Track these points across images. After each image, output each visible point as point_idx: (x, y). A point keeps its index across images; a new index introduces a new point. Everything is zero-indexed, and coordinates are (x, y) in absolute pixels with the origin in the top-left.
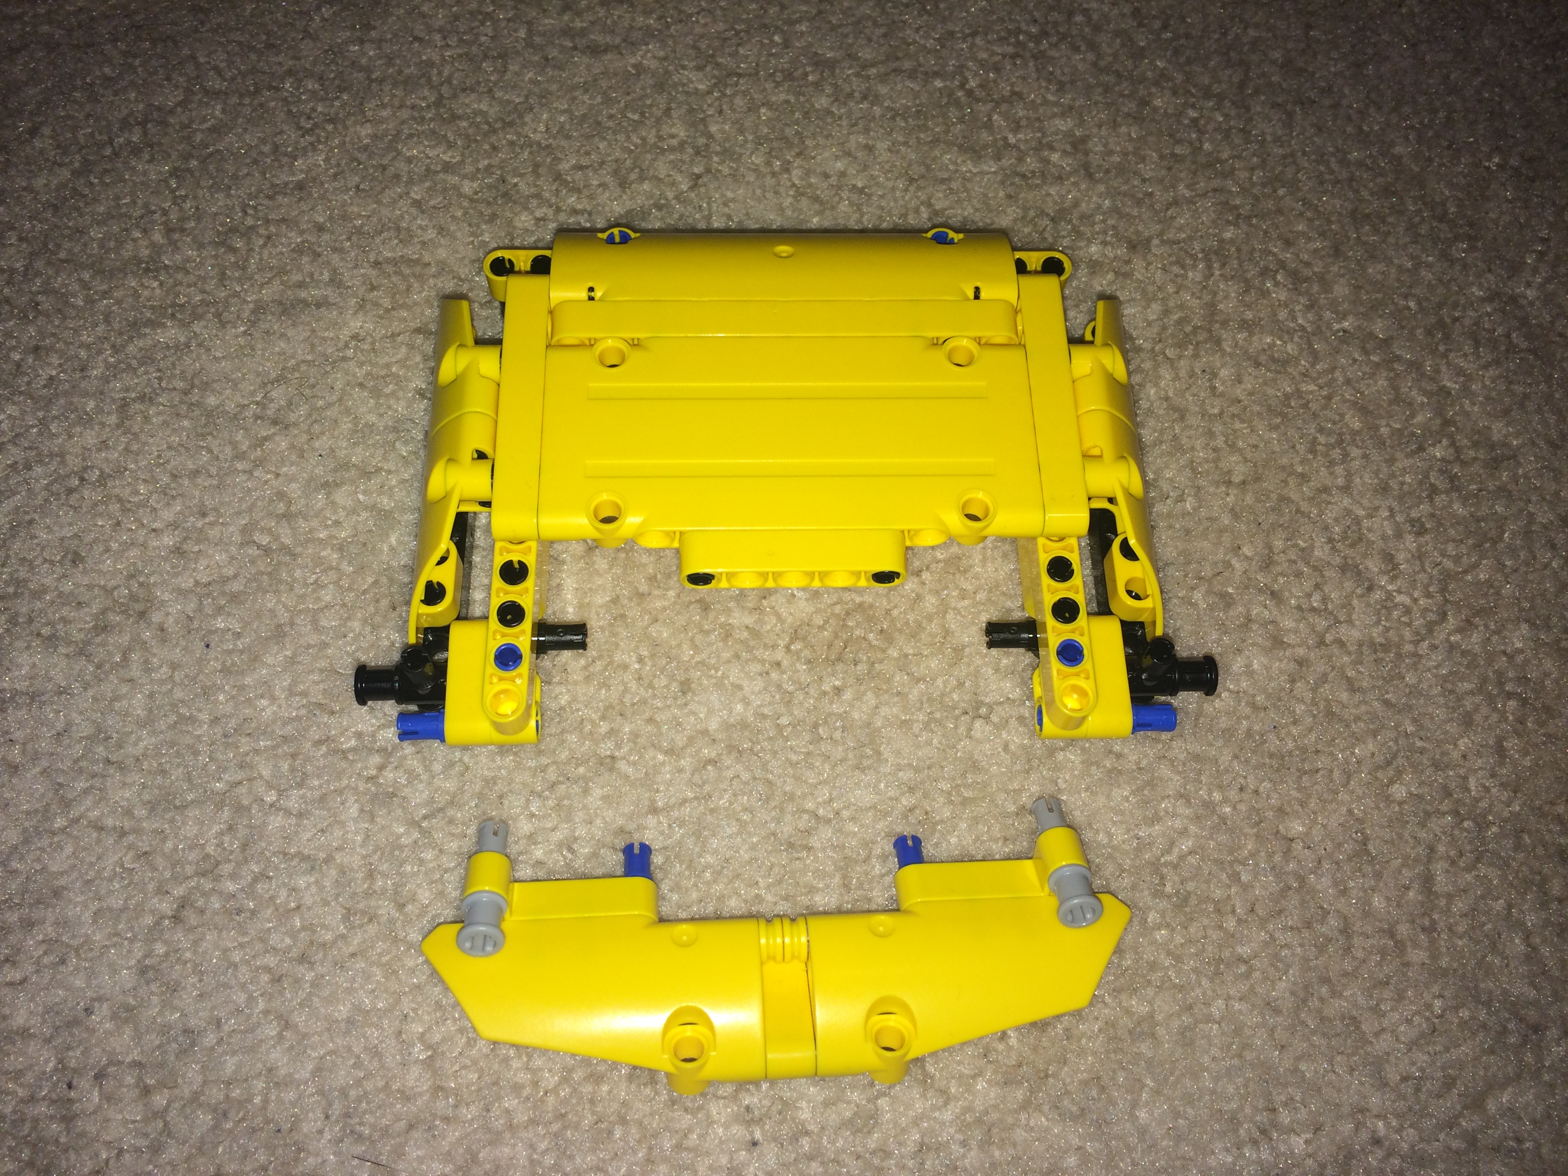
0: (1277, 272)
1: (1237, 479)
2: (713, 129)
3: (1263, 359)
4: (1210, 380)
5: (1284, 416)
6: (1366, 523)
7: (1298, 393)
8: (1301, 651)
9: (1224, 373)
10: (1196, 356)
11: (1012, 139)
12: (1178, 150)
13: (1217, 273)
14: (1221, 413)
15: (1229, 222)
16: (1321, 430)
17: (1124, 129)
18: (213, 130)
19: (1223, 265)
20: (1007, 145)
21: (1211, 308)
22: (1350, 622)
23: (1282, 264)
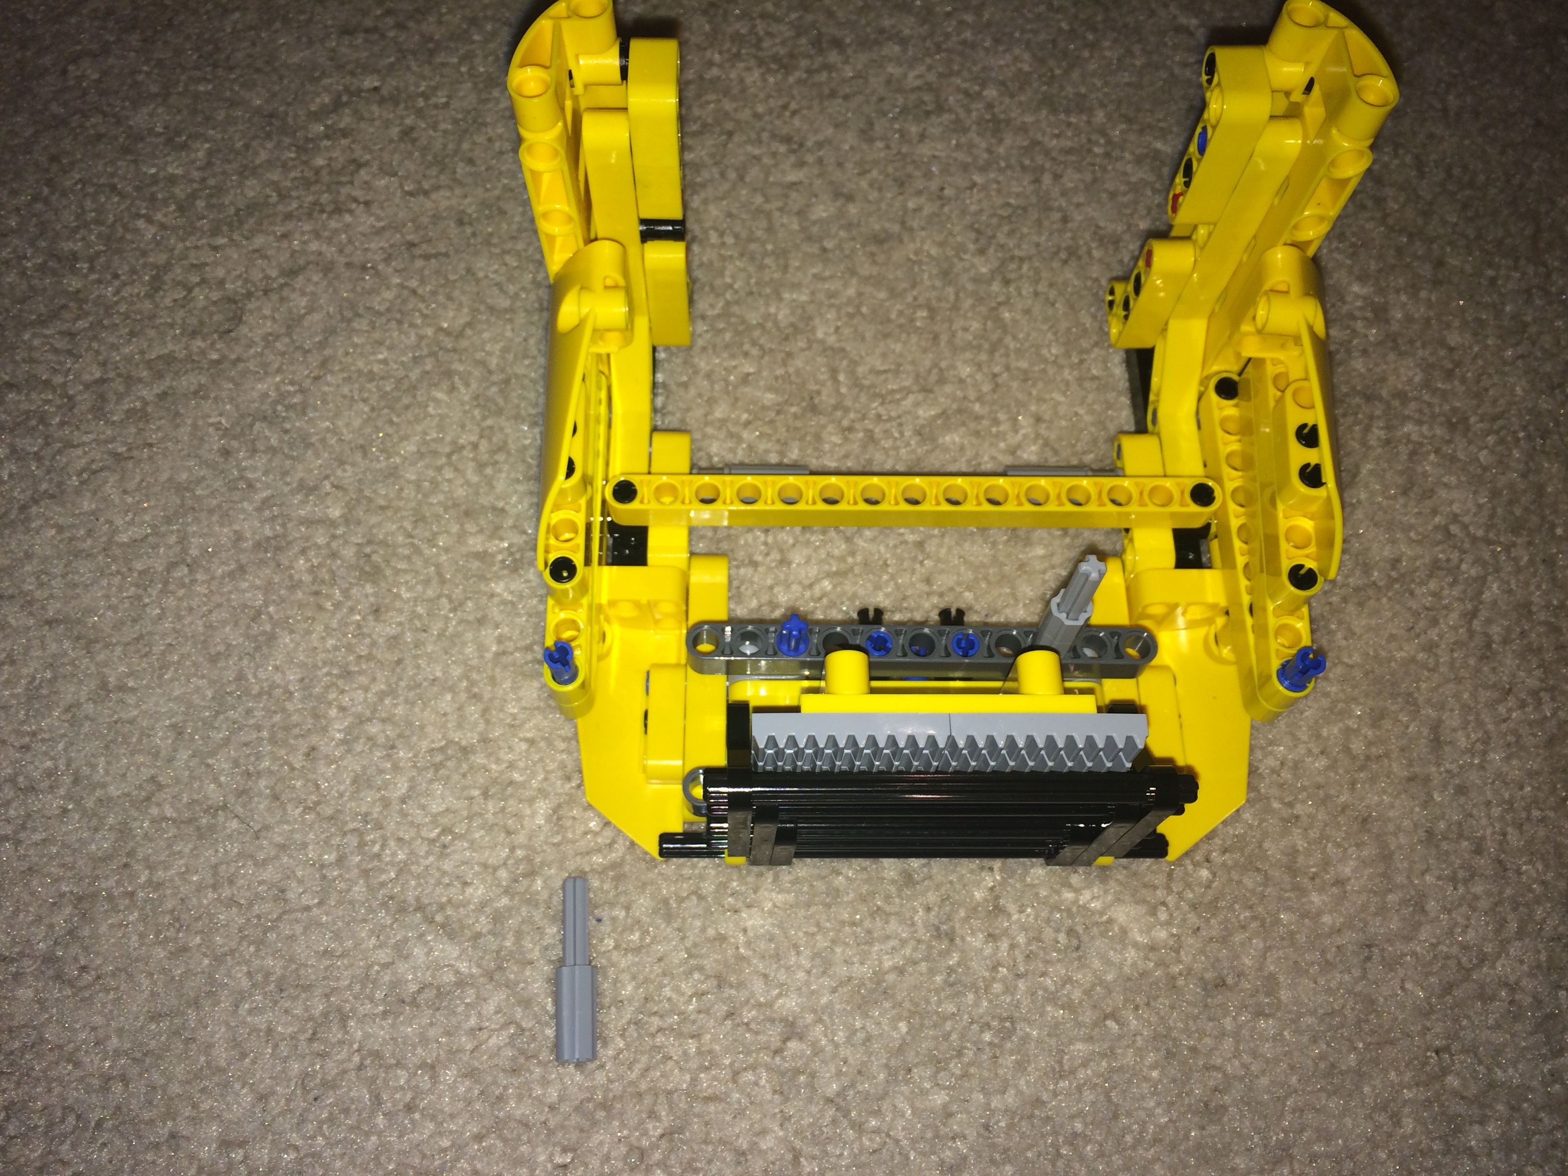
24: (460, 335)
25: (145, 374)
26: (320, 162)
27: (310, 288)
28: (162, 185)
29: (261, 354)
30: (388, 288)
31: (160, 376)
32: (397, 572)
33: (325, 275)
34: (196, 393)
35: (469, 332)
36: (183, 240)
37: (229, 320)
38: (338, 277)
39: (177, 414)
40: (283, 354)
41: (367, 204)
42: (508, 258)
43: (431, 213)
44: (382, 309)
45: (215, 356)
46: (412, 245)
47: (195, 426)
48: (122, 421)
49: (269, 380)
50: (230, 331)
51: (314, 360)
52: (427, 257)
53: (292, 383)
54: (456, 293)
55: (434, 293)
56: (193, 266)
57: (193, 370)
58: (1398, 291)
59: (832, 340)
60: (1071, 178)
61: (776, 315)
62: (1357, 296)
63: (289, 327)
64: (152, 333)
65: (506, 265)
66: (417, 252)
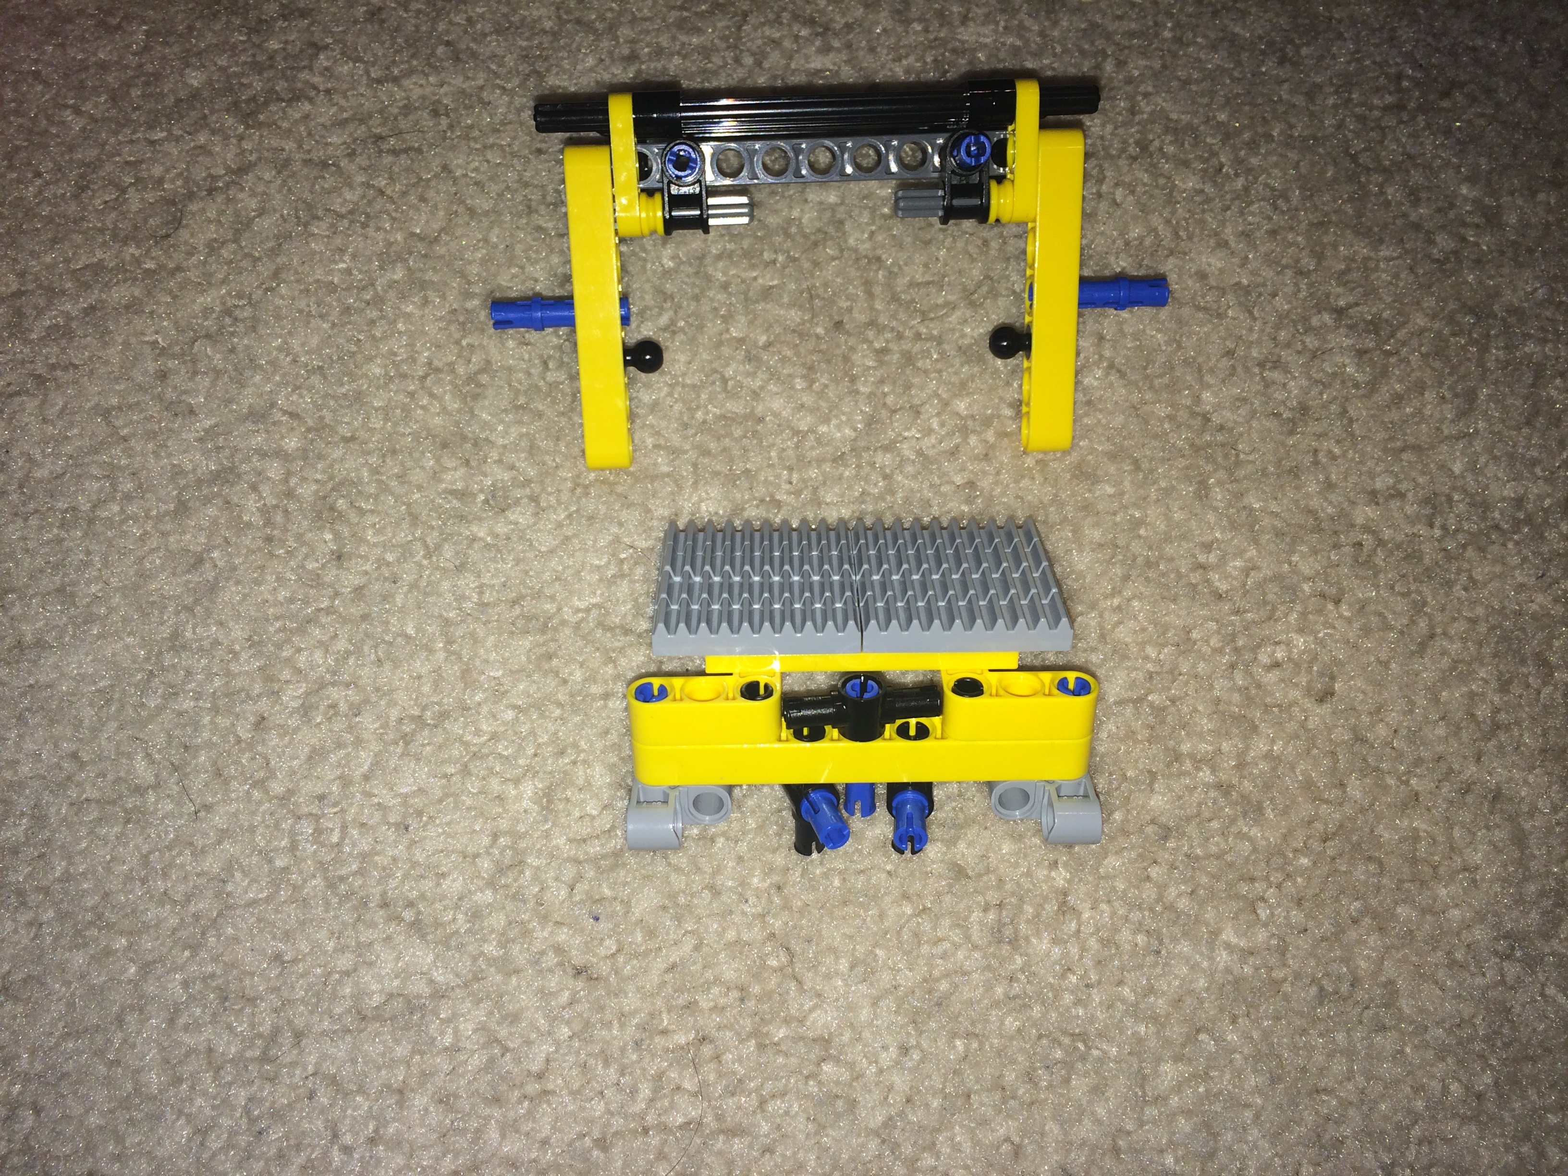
24: (436, 240)
25: (69, 285)
26: (274, 45)
27: (261, 189)
28: (92, 71)
29: (205, 263)
30: (351, 187)
31: (86, 286)
32: (361, 512)
33: (279, 172)
34: (127, 307)
35: (444, 237)
36: (116, 133)
37: (167, 224)
38: (293, 175)
39: (107, 332)
40: (231, 262)
41: (328, 91)
42: (489, 155)
43: (401, 104)
44: (344, 210)
45: (150, 265)
46: (380, 138)
47: (126, 344)
48: (40, 339)
49: (214, 293)
50: (168, 236)
51: (265, 269)
52: (395, 152)
53: (240, 296)
54: (431, 194)
55: (404, 194)
56: (127, 163)
57: (125, 281)
58: (1512, 194)
59: (865, 247)
60: (1136, 66)
61: (800, 219)
62: (1466, 199)
63: (237, 231)
64: (78, 238)
65: (488, 161)
66: (385, 147)
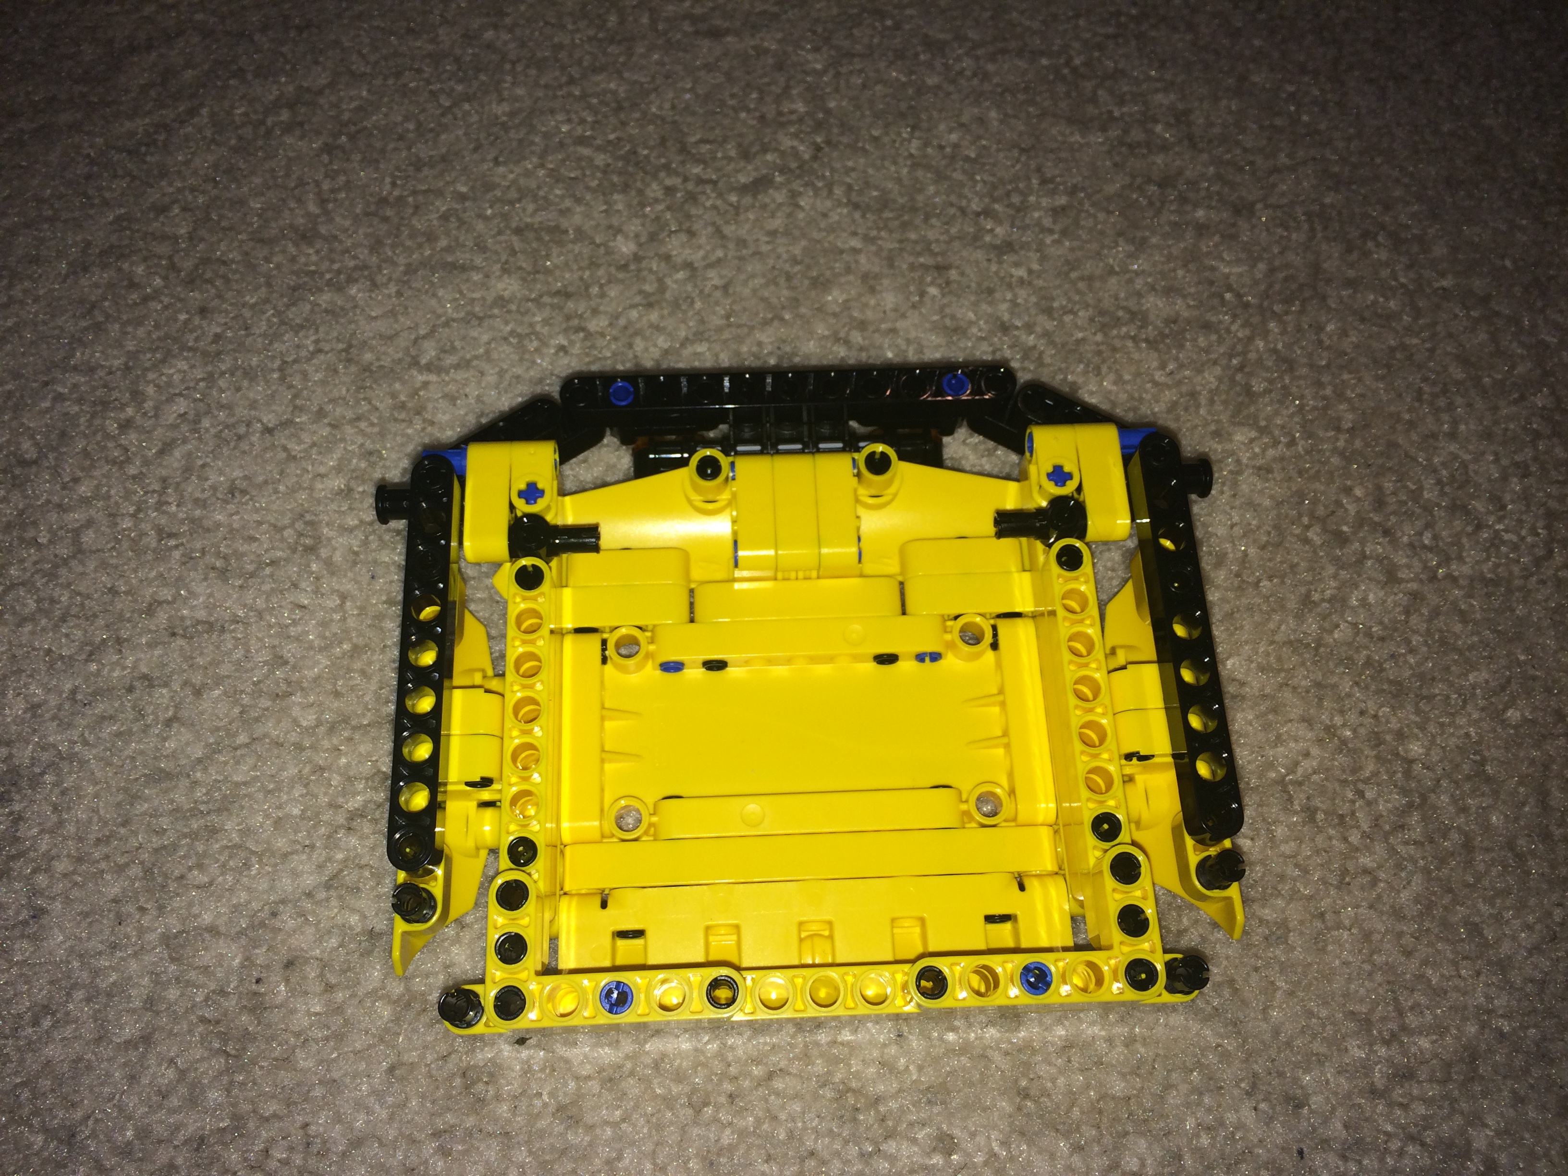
0: (1377, 234)
1: (1347, 425)
2: (832, 104)
3: (1367, 314)
4: (1317, 334)
5: (1388, 366)
6: (1471, 467)
7: (1403, 347)
8: (1414, 586)
9: (1330, 328)
10: (1302, 312)
11: (1116, 114)
12: (1278, 122)
13: (1320, 235)
14: (1328, 366)
15: (1329, 189)
16: (1425, 379)
17: (1224, 102)
18: (360, 109)
19: (1325, 228)
20: (1113, 119)
21: (1316, 268)
22: (1460, 559)
23: (1383, 227)
